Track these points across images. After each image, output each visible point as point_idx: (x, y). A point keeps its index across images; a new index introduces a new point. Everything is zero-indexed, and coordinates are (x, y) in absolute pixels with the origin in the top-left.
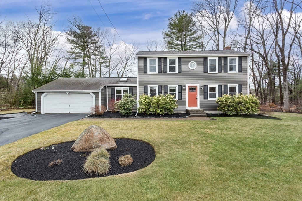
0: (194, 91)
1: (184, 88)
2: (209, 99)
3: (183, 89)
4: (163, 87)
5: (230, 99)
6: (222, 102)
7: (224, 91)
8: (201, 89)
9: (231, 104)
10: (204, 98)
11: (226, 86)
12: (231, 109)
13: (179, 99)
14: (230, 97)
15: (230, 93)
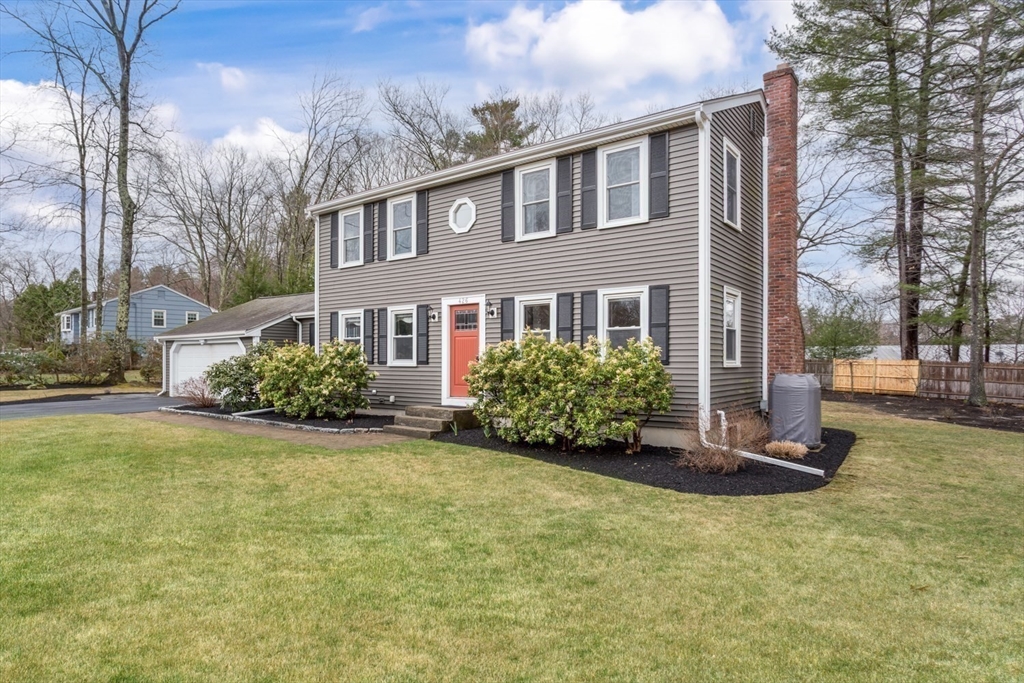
0: (470, 327)
3: (432, 320)
4: (376, 315)
7: (581, 324)
11: (590, 298)
13: (418, 362)
15: (609, 332)
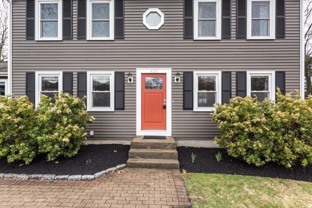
1: (130, 80)
2: (196, 108)
3: (129, 82)
4: (75, 76)
5: (254, 111)
6: (229, 121)
7: (237, 89)
8: (176, 81)
9: (261, 131)
10: (184, 106)
11: (242, 76)
12: (260, 146)
13: (115, 109)
14: (255, 105)
15: (252, 94)
